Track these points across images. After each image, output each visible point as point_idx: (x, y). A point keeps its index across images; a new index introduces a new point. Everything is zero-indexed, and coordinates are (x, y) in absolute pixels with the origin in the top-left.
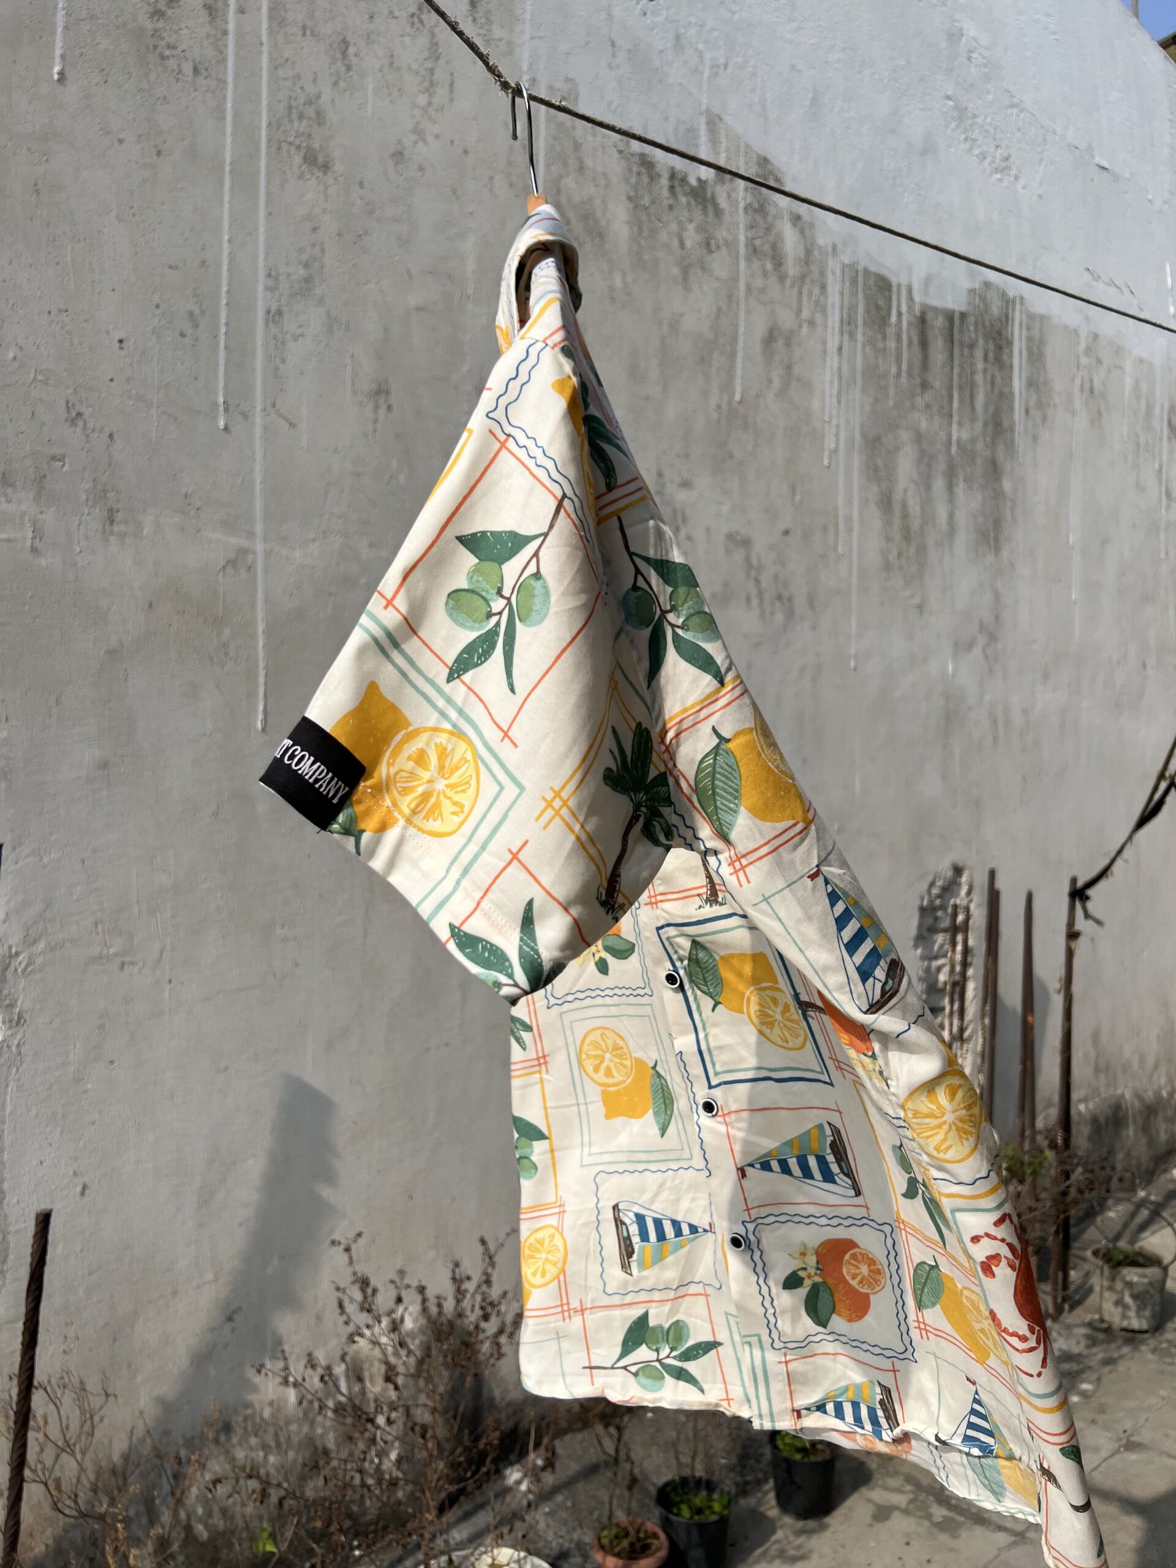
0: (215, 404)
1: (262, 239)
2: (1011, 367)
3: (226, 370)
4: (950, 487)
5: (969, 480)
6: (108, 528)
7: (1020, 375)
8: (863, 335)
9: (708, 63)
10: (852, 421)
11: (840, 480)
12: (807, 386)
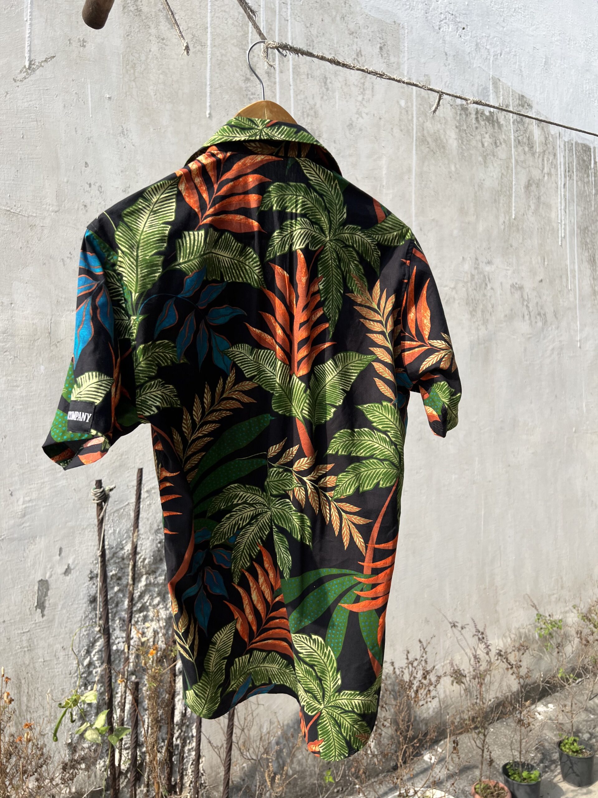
8: (577, 176)
9: (492, 54)
10: (573, 221)
11: (568, 251)
12: (549, 207)
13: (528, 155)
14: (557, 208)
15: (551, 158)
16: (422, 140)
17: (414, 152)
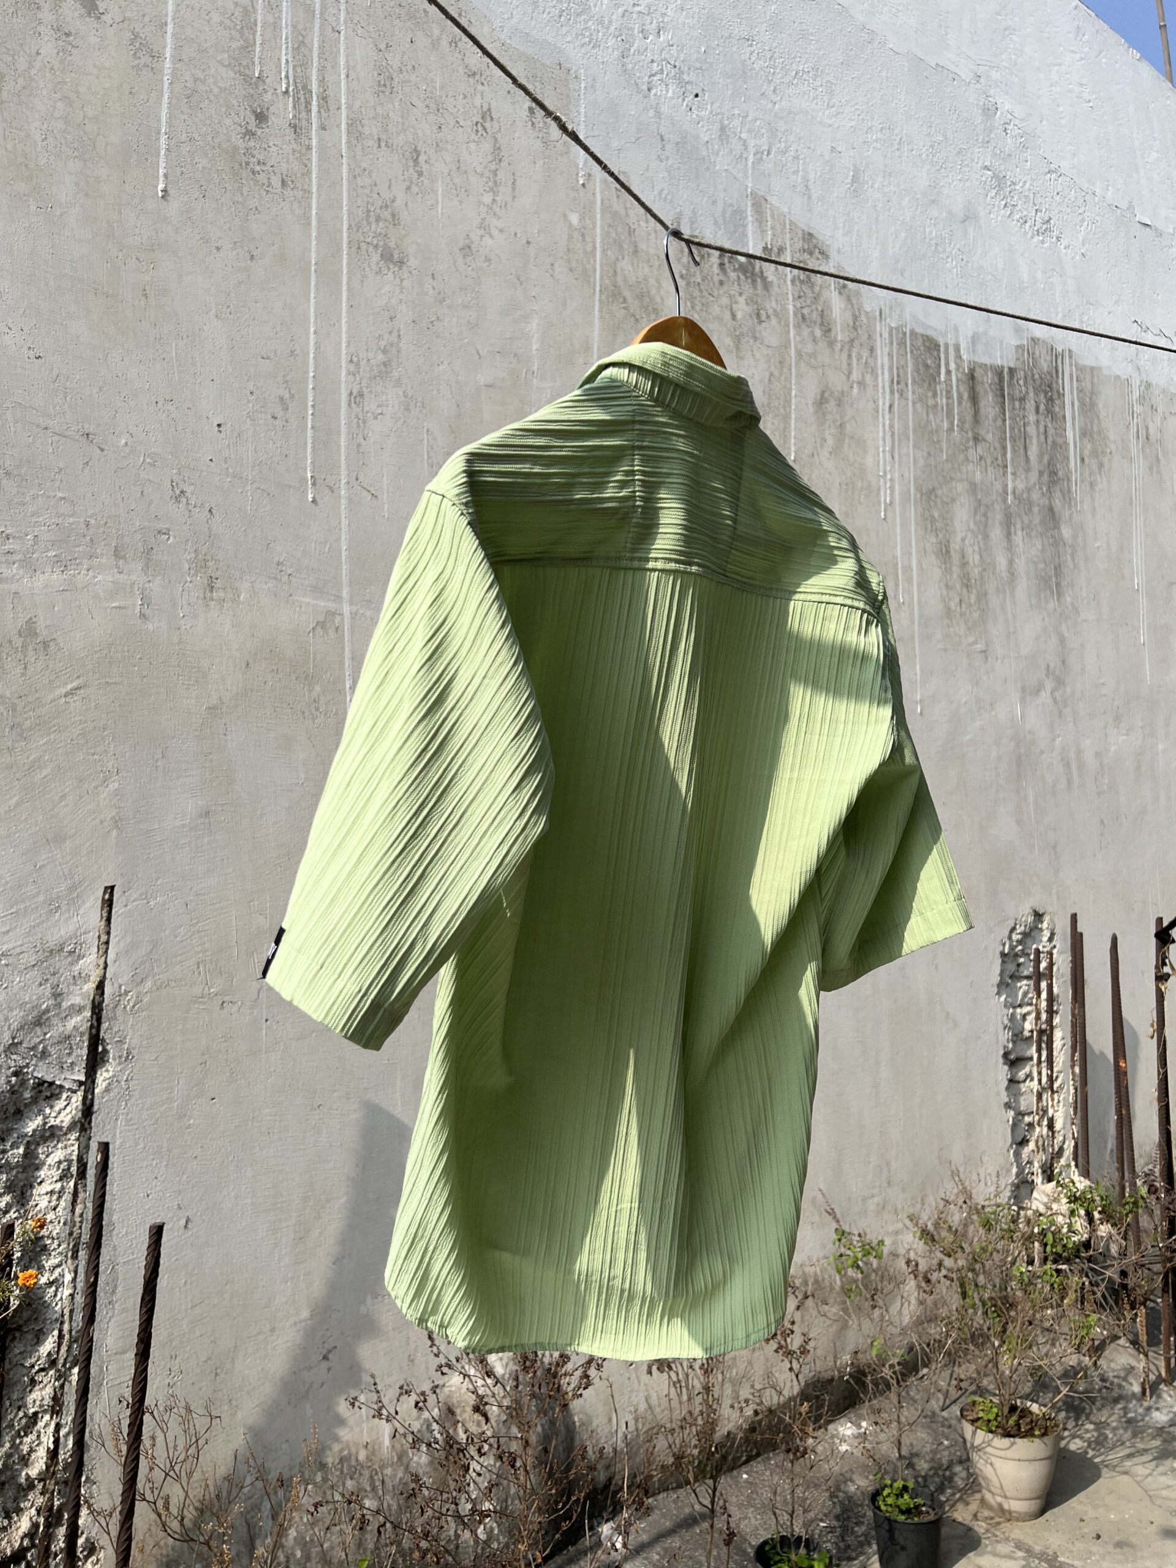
0: (305, 479)
1: (344, 329)
2: (1064, 417)
3: (313, 447)
4: (1008, 535)
5: (1027, 528)
6: (208, 594)
7: (1073, 424)
8: (913, 392)
9: (752, 150)
10: (906, 475)
11: (898, 531)
12: (861, 444)
13: (822, 345)
14: (878, 448)
15: (865, 354)
16: (613, 294)
17: (597, 313)
